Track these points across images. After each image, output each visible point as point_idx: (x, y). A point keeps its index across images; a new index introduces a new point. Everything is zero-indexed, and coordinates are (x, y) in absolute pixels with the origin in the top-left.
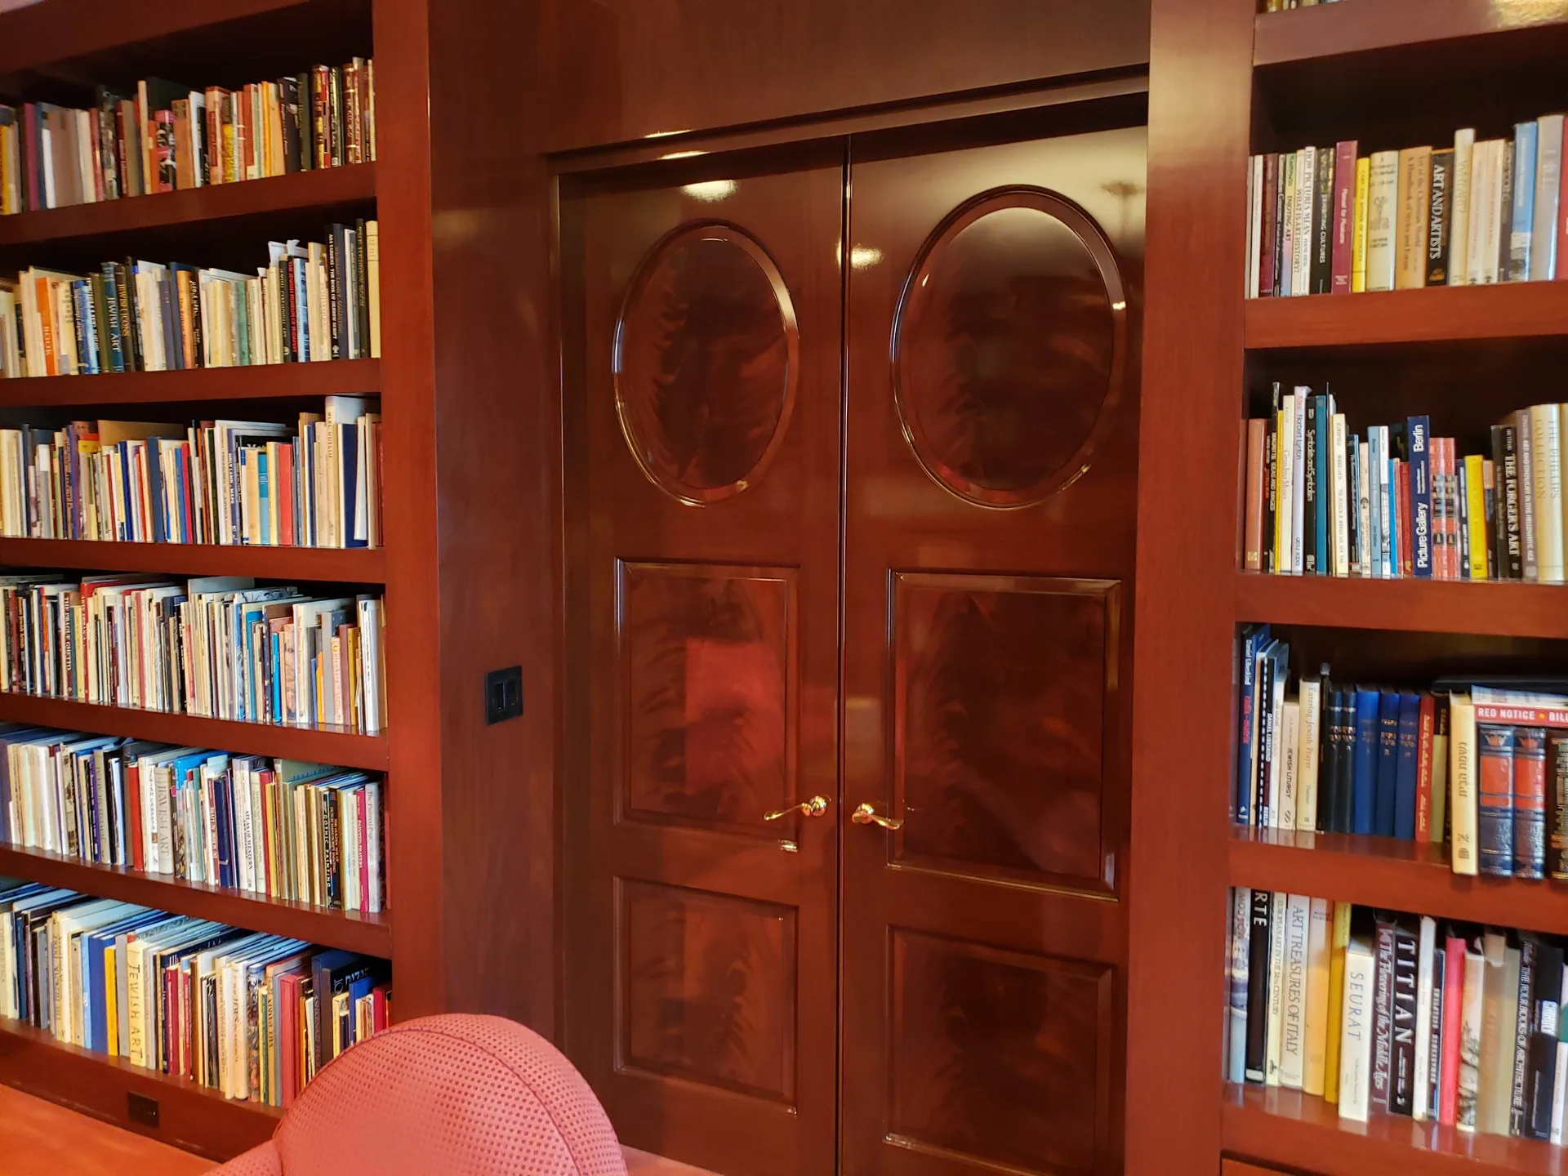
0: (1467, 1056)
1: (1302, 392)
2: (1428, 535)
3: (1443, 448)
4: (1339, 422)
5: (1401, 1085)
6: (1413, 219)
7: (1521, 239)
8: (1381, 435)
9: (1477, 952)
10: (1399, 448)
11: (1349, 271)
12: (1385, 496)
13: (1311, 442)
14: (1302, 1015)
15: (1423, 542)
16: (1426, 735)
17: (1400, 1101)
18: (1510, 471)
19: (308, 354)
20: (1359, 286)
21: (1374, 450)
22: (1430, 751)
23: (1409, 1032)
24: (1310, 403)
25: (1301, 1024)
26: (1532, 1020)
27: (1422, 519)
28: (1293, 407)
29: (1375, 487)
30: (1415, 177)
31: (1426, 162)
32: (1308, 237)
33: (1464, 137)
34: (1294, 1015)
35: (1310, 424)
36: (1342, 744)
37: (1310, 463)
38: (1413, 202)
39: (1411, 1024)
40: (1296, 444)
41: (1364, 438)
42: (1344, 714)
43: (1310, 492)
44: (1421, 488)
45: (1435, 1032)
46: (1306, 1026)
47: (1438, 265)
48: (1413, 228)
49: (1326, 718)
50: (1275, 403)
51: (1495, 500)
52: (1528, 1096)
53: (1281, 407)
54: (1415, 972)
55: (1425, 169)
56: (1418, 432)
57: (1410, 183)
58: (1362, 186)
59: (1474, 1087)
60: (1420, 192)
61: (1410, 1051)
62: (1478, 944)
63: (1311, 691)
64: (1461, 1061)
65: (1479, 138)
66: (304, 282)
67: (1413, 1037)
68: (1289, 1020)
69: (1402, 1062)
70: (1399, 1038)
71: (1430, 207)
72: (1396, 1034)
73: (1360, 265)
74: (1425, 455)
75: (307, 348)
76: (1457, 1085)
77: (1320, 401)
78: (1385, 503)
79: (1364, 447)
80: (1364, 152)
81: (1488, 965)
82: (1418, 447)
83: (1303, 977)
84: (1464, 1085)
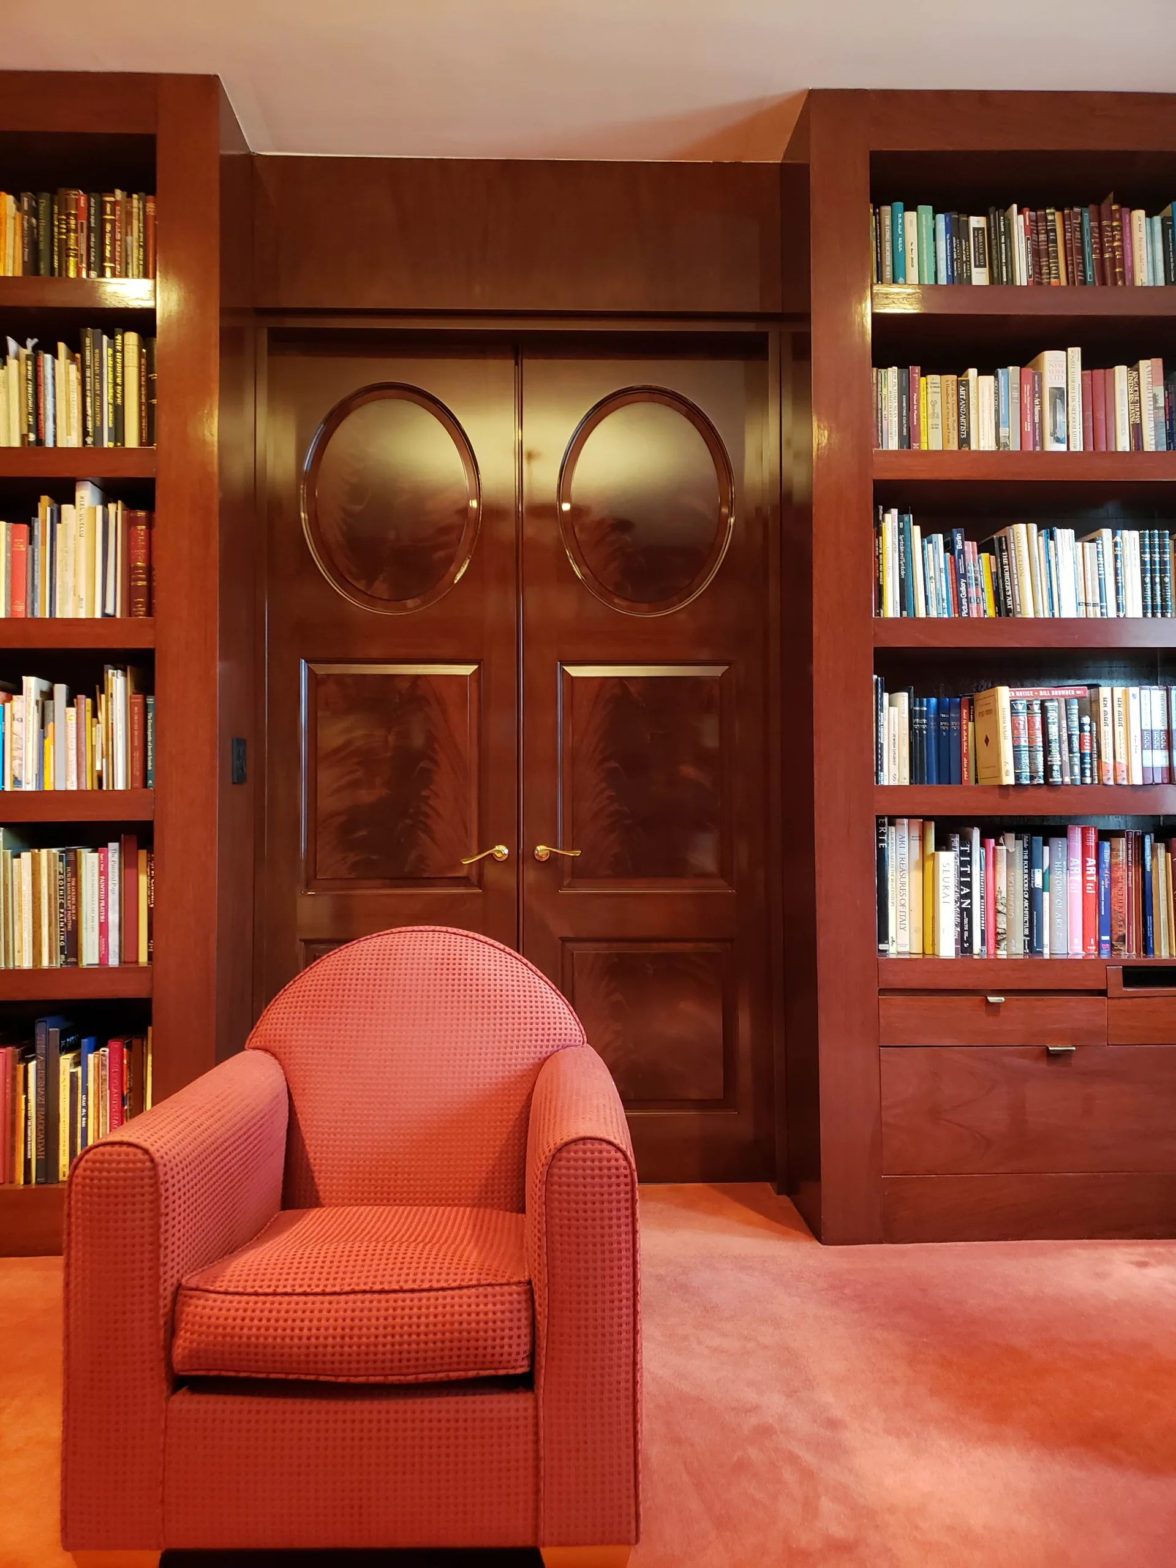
0: (1000, 908)
1: (895, 511)
2: (967, 598)
3: (971, 547)
4: (917, 530)
5: (966, 934)
6: (951, 415)
7: (1003, 432)
8: (939, 538)
9: (1001, 845)
10: (949, 547)
11: (919, 441)
12: (943, 575)
13: (902, 543)
14: (907, 904)
15: (964, 601)
16: (964, 722)
17: (966, 945)
18: (1005, 561)
19: (55, 442)
20: (924, 447)
21: (935, 548)
22: (967, 730)
23: (969, 901)
24: (900, 520)
25: (907, 910)
26: (1030, 881)
27: (963, 588)
28: (891, 520)
29: (937, 570)
30: (950, 392)
31: (955, 383)
32: (896, 419)
33: (972, 372)
34: (903, 905)
35: (901, 531)
36: (921, 730)
37: (902, 555)
38: (950, 406)
39: (969, 896)
40: (893, 543)
41: (930, 542)
42: (921, 711)
43: (903, 573)
44: (962, 571)
45: (982, 898)
46: (910, 910)
47: (964, 441)
48: (951, 419)
49: (912, 714)
50: (881, 518)
51: (998, 579)
52: (1031, 928)
53: (883, 520)
54: (970, 863)
55: (955, 387)
56: (958, 538)
57: (948, 395)
58: (923, 393)
59: (1005, 926)
60: (953, 400)
61: (969, 912)
62: (1001, 840)
63: (903, 698)
64: (997, 912)
65: (979, 374)
66: (54, 377)
67: (971, 904)
68: (900, 908)
69: (966, 921)
70: (963, 906)
71: (959, 409)
72: (962, 903)
73: (923, 438)
74: (962, 552)
75: (55, 436)
76: (996, 927)
77: (906, 518)
78: (943, 579)
79: (930, 546)
80: (923, 374)
81: (1007, 850)
82: (959, 546)
83: (907, 880)
84: (999, 926)
